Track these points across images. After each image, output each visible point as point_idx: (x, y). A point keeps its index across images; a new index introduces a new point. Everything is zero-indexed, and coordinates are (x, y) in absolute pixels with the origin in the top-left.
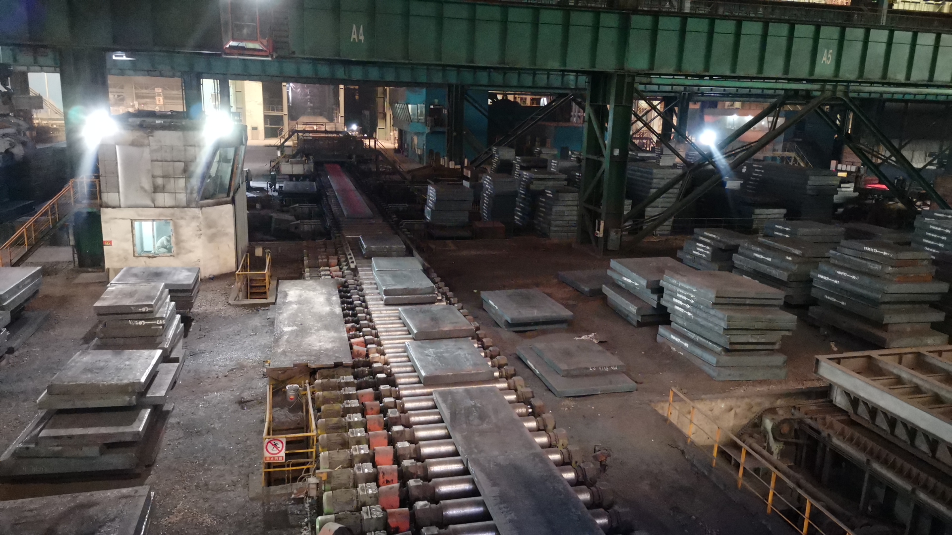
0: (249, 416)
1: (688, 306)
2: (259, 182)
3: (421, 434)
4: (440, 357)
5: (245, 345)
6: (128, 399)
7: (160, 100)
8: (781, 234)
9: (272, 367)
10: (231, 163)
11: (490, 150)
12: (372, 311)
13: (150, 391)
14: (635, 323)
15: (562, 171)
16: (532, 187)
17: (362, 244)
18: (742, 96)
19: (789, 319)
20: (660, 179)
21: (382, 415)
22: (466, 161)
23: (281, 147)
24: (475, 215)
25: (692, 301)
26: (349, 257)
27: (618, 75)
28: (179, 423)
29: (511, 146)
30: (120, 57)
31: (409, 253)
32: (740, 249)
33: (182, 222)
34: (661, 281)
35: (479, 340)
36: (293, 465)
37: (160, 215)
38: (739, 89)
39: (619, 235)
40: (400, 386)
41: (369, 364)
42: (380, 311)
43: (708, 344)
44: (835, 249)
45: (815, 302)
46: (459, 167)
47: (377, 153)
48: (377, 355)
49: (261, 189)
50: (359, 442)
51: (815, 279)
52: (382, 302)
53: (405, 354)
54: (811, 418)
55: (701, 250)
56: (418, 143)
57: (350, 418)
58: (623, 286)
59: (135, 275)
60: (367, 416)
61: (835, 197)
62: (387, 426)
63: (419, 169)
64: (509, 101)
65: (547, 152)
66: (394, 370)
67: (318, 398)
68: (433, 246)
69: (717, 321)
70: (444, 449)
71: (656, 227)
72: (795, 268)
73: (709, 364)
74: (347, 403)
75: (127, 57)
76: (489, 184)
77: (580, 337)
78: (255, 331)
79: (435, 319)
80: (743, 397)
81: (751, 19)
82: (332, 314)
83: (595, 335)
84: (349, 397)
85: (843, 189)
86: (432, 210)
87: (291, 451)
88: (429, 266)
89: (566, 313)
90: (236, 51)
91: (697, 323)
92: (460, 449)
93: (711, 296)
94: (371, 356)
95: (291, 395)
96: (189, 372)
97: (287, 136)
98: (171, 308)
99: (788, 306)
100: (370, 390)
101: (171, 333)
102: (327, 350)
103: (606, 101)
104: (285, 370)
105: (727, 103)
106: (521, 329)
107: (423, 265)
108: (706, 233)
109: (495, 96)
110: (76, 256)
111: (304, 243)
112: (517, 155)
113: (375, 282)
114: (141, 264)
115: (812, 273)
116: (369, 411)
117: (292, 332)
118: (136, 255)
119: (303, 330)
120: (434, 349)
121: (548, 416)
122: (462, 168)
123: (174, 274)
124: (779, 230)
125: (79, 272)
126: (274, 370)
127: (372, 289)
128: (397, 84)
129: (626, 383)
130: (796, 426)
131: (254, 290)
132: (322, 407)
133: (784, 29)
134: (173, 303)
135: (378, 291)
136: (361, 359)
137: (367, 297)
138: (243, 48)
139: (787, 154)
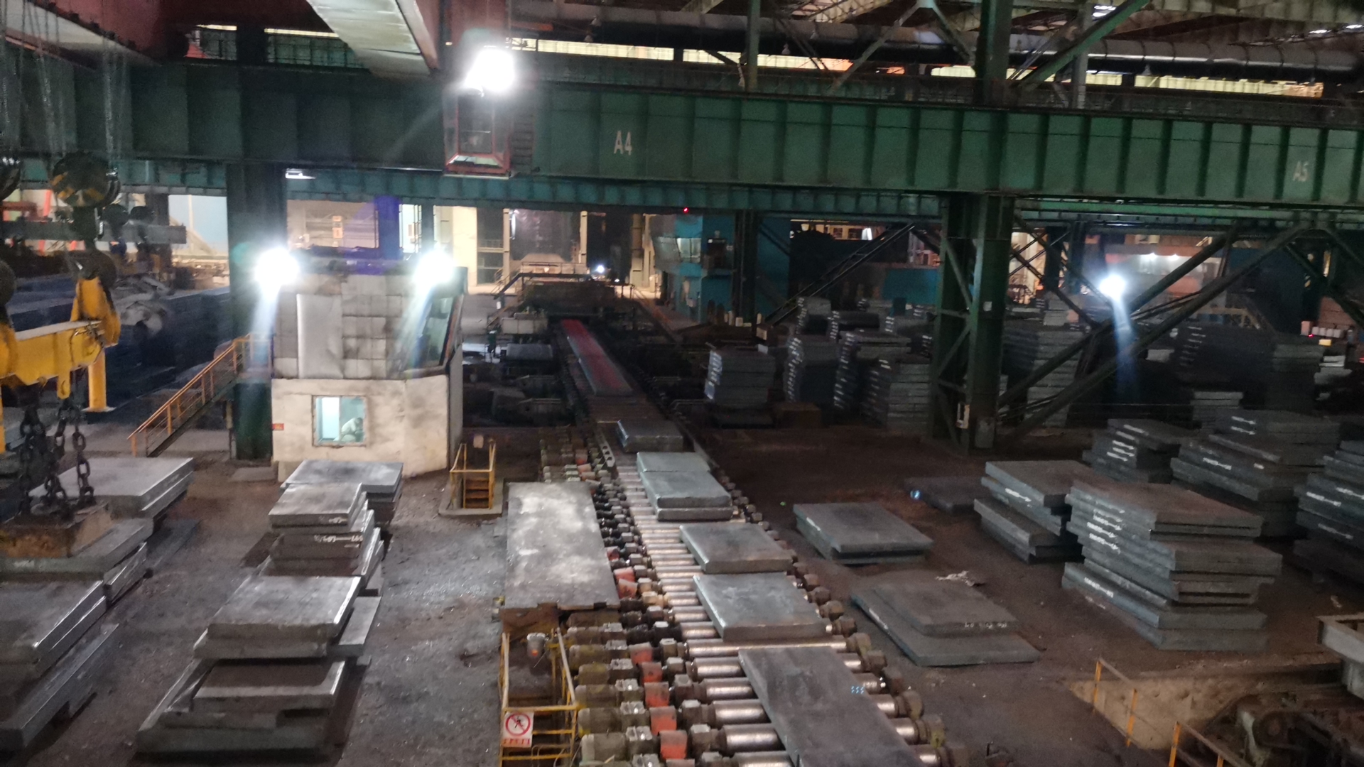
0: (479, 676)
1: (1112, 535)
2: (472, 345)
3: (725, 714)
4: (745, 600)
5: (464, 574)
6: (315, 646)
7: (339, 233)
8: (1241, 430)
9: (507, 606)
10: (448, 319)
11: (795, 301)
12: (642, 529)
13: (344, 636)
14: (1026, 558)
15: (903, 331)
16: (860, 355)
17: (621, 434)
18: (1164, 226)
19: (1270, 559)
20: (1051, 344)
21: (667, 683)
22: (759, 317)
23: (500, 296)
24: (777, 394)
25: (1118, 528)
26: (604, 451)
27: (990, 197)
28: (379, 684)
29: (822, 295)
30: (295, 176)
31: (688, 447)
32: (1181, 451)
33: (379, 400)
34: (1067, 496)
35: (799, 576)
36: (542, 752)
37: (352, 388)
38: (1160, 217)
39: (992, 425)
40: (689, 641)
41: (642, 607)
42: (653, 529)
43: (1144, 594)
44: (1332, 454)
45: (1303, 533)
46: (749, 325)
47: (635, 305)
48: (653, 594)
49: (476, 354)
50: (635, 722)
51: (1301, 499)
52: (655, 517)
53: (693, 594)
54: (1315, 713)
55: (1120, 451)
56: (689, 290)
57: (621, 686)
58: (1007, 501)
59: (319, 472)
60: (646, 684)
61: (1317, 375)
62: (675, 699)
63: (692, 328)
64: (818, 232)
65: (878, 305)
66: (679, 617)
67: (574, 655)
68: (717, 437)
69: (1160, 560)
70: (760, 738)
71: (1047, 416)
72: (1270, 482)
73: (1148, 624)
74: (616, 664)
75: (304, 175)
76: (797, 350)
77: (945, 576)
78: (478, 553)
79: (733, 544)
80: (1204, 678)
81: (1186, 119)
82: (586, 532)
83: (967, 575)
84: (617, 654)
85: (1327, 365)
86: (716, 386)
87: (540, 732)
88: (718, 466)
89: (922, 540)
90: (461, 168)
91: (1127, 561)
92: (785, 740)
93: (1149, 520)
94: (645, 594)
95: (534, 649)
96: (390, 609)
97: (508, 282)
98: (369, 519)
99: (1265, 540)
100: (646, 645)
101: (369, 554)
102: (582, 584)
103: (971, 233)
104: (526, 612)
105: (1138, 237)
106: (854, 561)
107: (710, 465)
108: (1127, 427)
109: (798, 226)
110: (234, 444)
111: (540, 430)
112: (834, 308)
113: (642, 487)
114: (323, 455)
115: (1297, 490)
116: (646, 676)
117: (532, 556)
118: (316, 443)
119: (546, 556)
120: (735, 588)
121: (909, 693)
122: (755, 326)
123: (370, 471)
124: (1238, 424)
125: (237, 466)
126: (512, 611)
127: (638, 497)
128: (663, 210)
129: (1021, 649)
130: (1290, 725)
131: (473, 496)
132: (581, 669)
133: (1236, 132)
134: (371, 512)
135: (647, 501)
136: (630, 599)
137: (633, 509)
138: (471, 164)
139: (1233, 311)
